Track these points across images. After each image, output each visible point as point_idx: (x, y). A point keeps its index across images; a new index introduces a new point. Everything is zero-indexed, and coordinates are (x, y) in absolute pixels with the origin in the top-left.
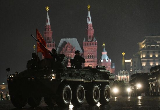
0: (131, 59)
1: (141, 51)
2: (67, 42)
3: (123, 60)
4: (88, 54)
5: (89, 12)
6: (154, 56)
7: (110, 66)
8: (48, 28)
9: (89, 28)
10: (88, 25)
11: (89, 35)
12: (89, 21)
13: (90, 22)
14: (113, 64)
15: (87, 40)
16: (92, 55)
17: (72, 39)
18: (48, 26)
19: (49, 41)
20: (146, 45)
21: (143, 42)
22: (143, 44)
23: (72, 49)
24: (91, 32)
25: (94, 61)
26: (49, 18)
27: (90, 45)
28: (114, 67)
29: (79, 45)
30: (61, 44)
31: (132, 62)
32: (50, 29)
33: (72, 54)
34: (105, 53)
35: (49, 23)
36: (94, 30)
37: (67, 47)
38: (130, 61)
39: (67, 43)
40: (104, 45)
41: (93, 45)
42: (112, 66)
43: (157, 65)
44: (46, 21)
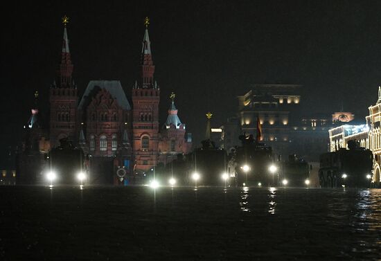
0: (222, 127)
1: (242, 113)
2: (102, 88)
3: (208, 127)
4: (142, 114)
5: (147, 30)
6: (266, 123)
7: (182, 138)
8: (65, 58)
9: (145, 63)
10: (143, 56)
11: (145, 75)
12: (147, 49)
13: (147, 52)
14: (189, 134)
15: (140, 85)
16: (150, 116)
17: (110, 82)
18: (66, 54)
19: (65, 84)
20: (252, 101)
21: (247, 95)
22: (247, 99)
23: (110, 102)
24: (149, 70)
25: (152, 128)
26: (68, 38)
27: (146, 95)
28: (189, 140)
29: (124, 95)
30: (89, 92)
31: (223, 133)
32: (69, 61)
33: (110, 111)
34: (175, 112)
35: (67, 50)
36: (153, 67)
37: (100, 98)
38: (220, 130)
39: (101, 90)
40: (173, 96)
41: (152, 95)
42: (186, 137)
43: (272, 139)
44: (63, 44)
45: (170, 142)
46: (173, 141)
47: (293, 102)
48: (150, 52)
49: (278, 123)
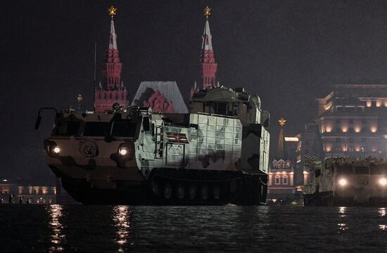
0: (299, 135)
1: (322, 119)
2: (155, 90)
3: (281, 136)
5: (207, 22)
6: (351, 130)
8: (113, 56)
9: (206, 60)
10: (203, 52)
11: (205, 75)
12: (208, 44)
13: (208, 47)
17: (165, 83)
18: (113, 50)
19: (113, 86)
20: (334, 105)
21: (329, 97)
22: (328, 102)
23: (165, 106)
24: (211, 69)
26: (116, 33)
29: (182, 98)
30: (141, 95)
31: (300, 143)
32: (117, 59)
35: (114, 46)
36: (216, 65)
37: (153, 102)
38: (296, 139)
39: (154, 92)
43: (358, 150)
44: (109, 39)
47: (383, 106)
48: (211, 48)
49: (365, 131)
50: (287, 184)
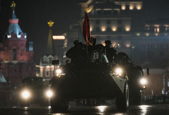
0: (65, 34)
3: (50, 35)
6: (109, 30)
7: (23, 48)
14: (31, 43)
20: (94, 8)
22: (89, 6)
28: (31, 49)
31: (66, 41)
34: (15, 21)
38: (62, 37)
40: (13, 5)
42: (27, 46)
45: (11, 51)
46: (15, 50)
47: (135, 9)
49: (121, 30)
50: (49, 76)
